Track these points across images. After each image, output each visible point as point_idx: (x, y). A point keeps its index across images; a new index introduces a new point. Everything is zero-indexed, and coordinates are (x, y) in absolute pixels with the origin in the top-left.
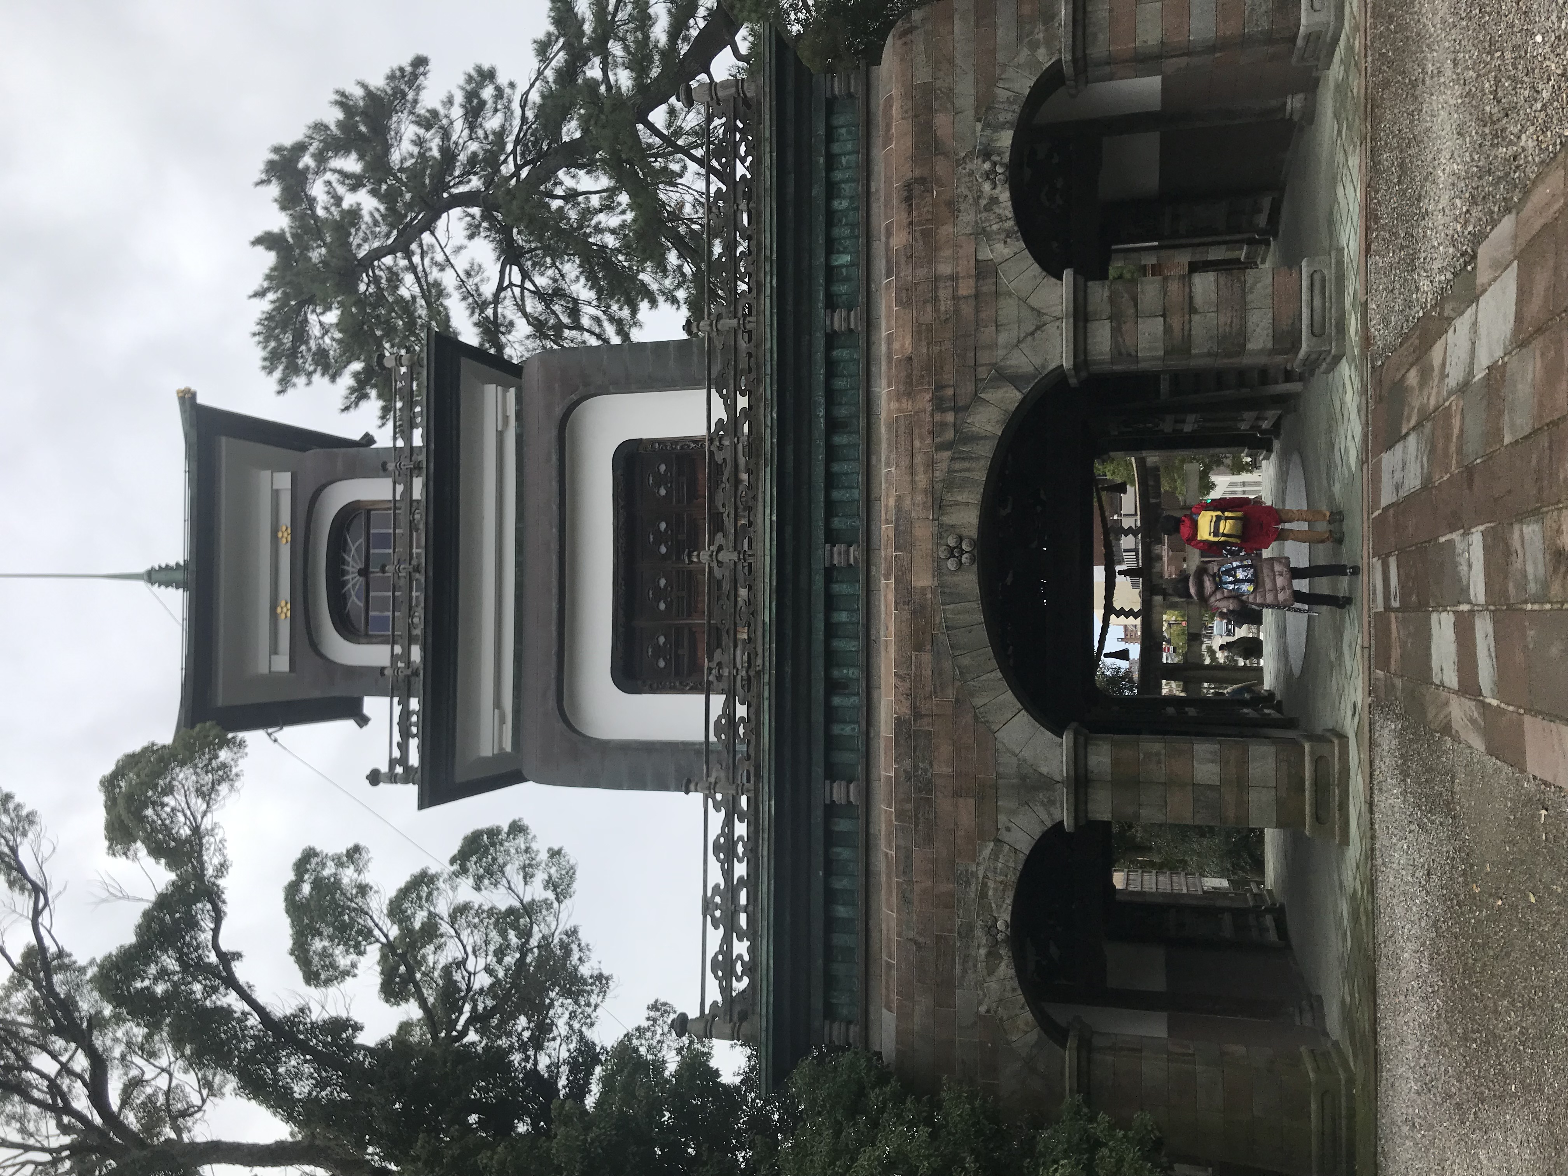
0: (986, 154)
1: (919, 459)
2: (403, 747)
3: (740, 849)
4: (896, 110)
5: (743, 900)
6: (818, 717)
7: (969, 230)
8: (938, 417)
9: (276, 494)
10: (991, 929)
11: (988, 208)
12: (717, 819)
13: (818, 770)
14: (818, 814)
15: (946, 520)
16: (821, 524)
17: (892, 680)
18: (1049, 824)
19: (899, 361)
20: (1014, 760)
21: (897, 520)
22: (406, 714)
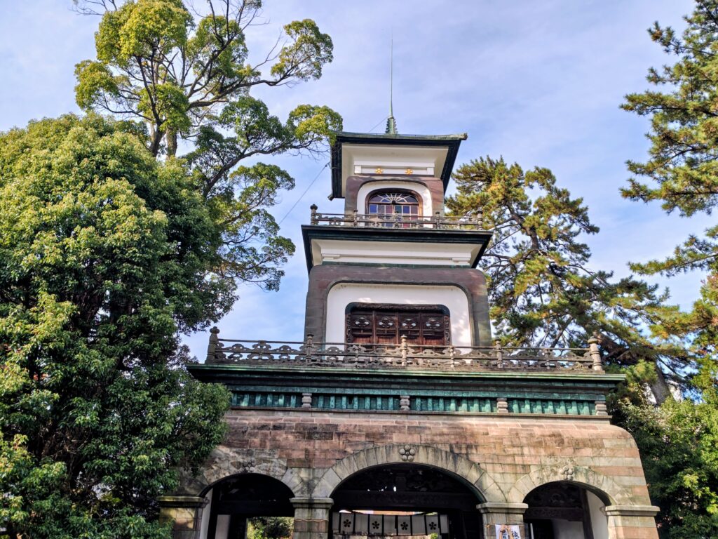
0: (576, 471)
1: (446, 437)
2: (326, 219)
3: (285, 357)
4: (592, 431)
5: (264, 358)
6: (338, 391)
7: (543, 462)
8: (464, 446)
9: (426, 169)
10: (251, 464)
11: (552, 470)
12: (297, 347)
13: (316, 391)
14: (298, 390)
15: (421, 448)
16: (418, 394)
17: (354, 423)
18: (293, 491)
19: (487, 429)
20: (320, 476)
21: (421, 427)
22: (340, 220)
